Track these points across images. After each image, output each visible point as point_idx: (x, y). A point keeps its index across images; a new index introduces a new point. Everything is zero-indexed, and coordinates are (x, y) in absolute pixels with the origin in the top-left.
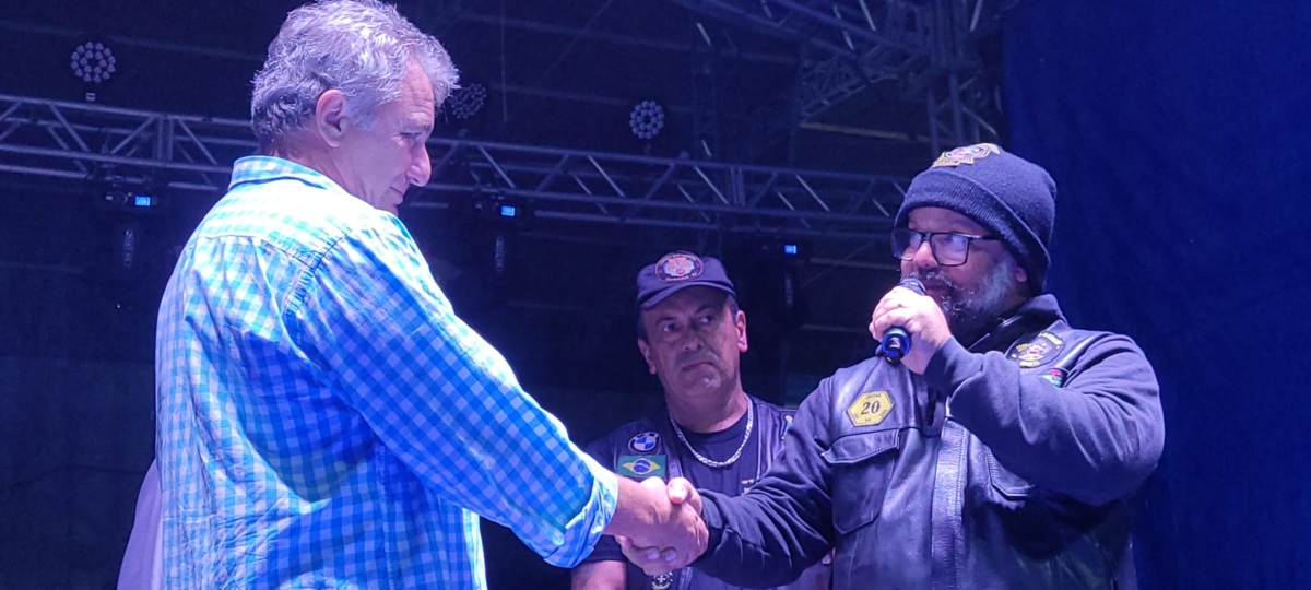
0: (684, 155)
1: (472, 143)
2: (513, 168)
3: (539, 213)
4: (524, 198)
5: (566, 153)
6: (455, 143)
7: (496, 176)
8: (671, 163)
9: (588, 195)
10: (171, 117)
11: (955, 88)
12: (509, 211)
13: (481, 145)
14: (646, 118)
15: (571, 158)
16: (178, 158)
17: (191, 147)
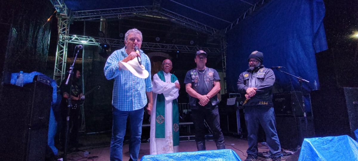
0: (196, 46)
1: (174, 45)
3: (181, 52)
5: (184, 46)
6: (173, 45)
7: (177, 48)
8: (194, 47)
9: (186, 50)
10: (145, 43)
11: (223, 39)
12: (178, 52)
13: (176, 45)
14: (192, 42)
16: (146, 47)
17: (147, 45)
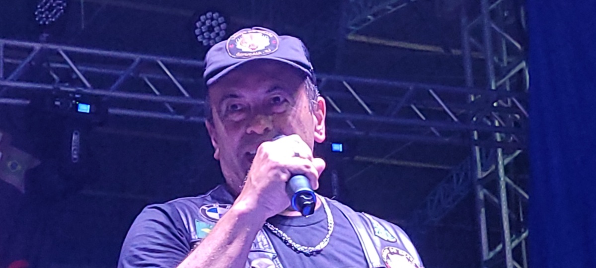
1: (53, 46)
2: (89, 69)
3: (111, 111)
4: (97, 96)
5: (137, 57)
6: (37, 46)
7: (74, 76)
9: (157, 96)
12: (84, 108)
13: (61, 49)
14: (210, 27)
15: (142, 61)
